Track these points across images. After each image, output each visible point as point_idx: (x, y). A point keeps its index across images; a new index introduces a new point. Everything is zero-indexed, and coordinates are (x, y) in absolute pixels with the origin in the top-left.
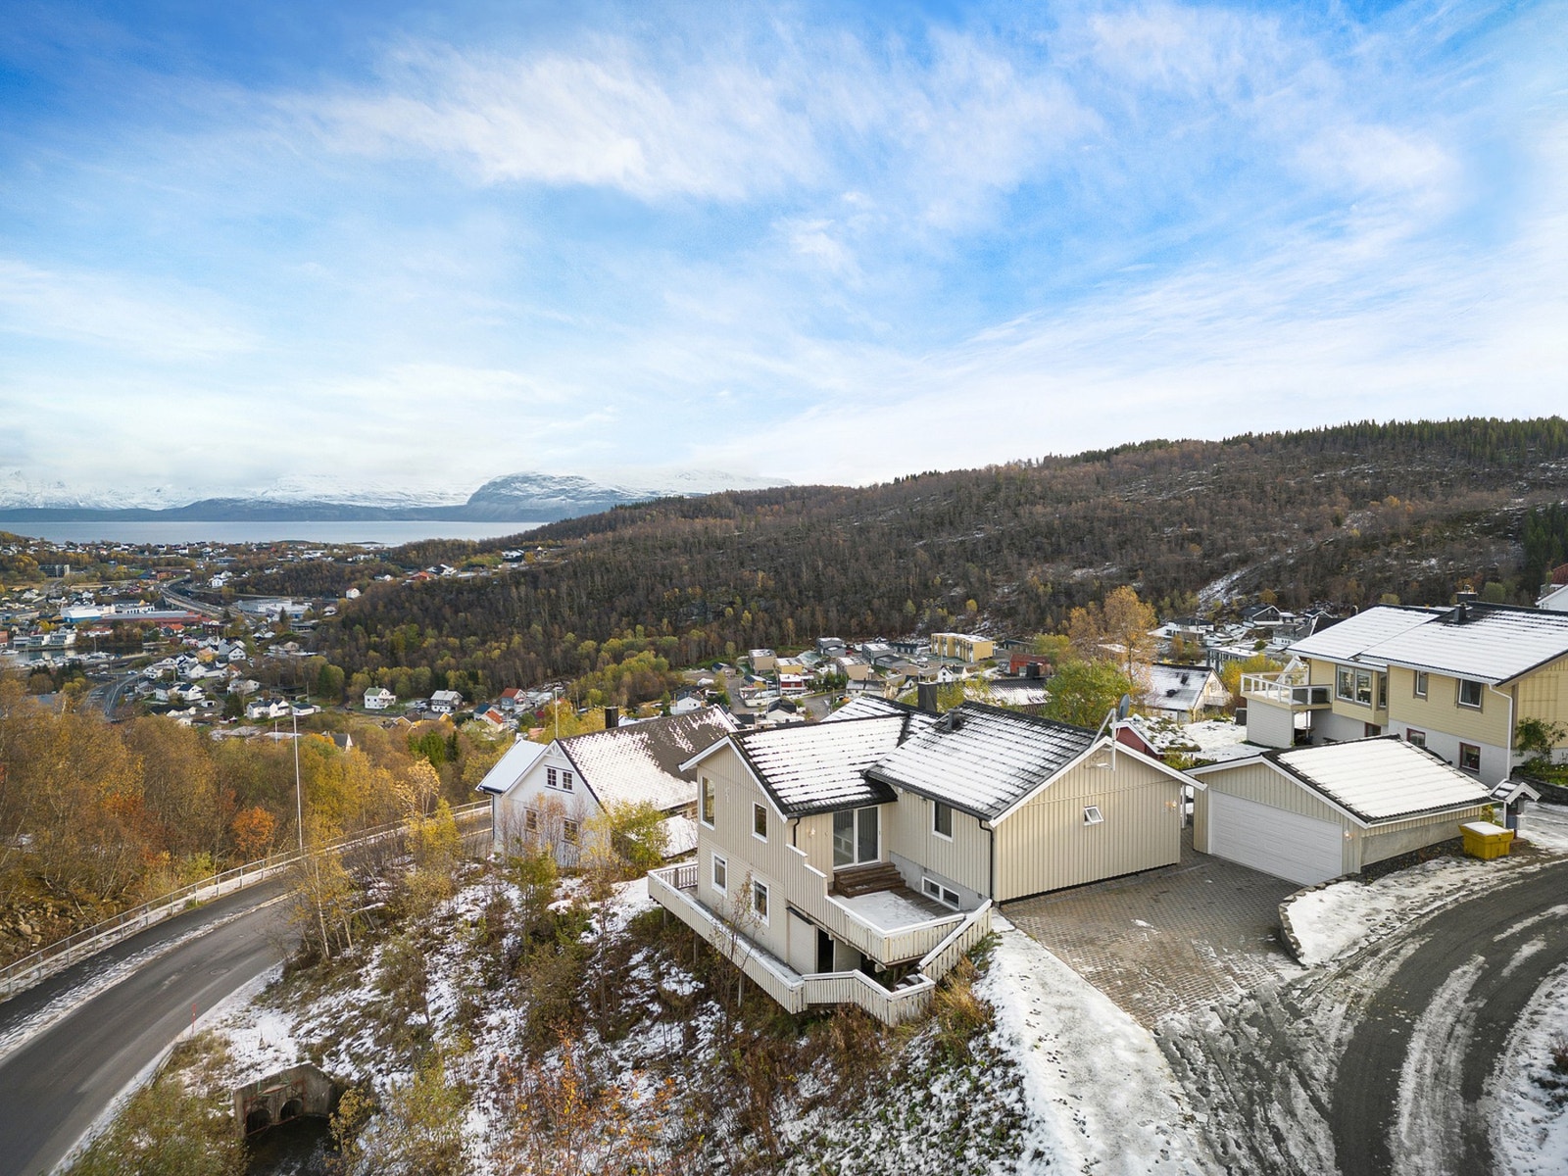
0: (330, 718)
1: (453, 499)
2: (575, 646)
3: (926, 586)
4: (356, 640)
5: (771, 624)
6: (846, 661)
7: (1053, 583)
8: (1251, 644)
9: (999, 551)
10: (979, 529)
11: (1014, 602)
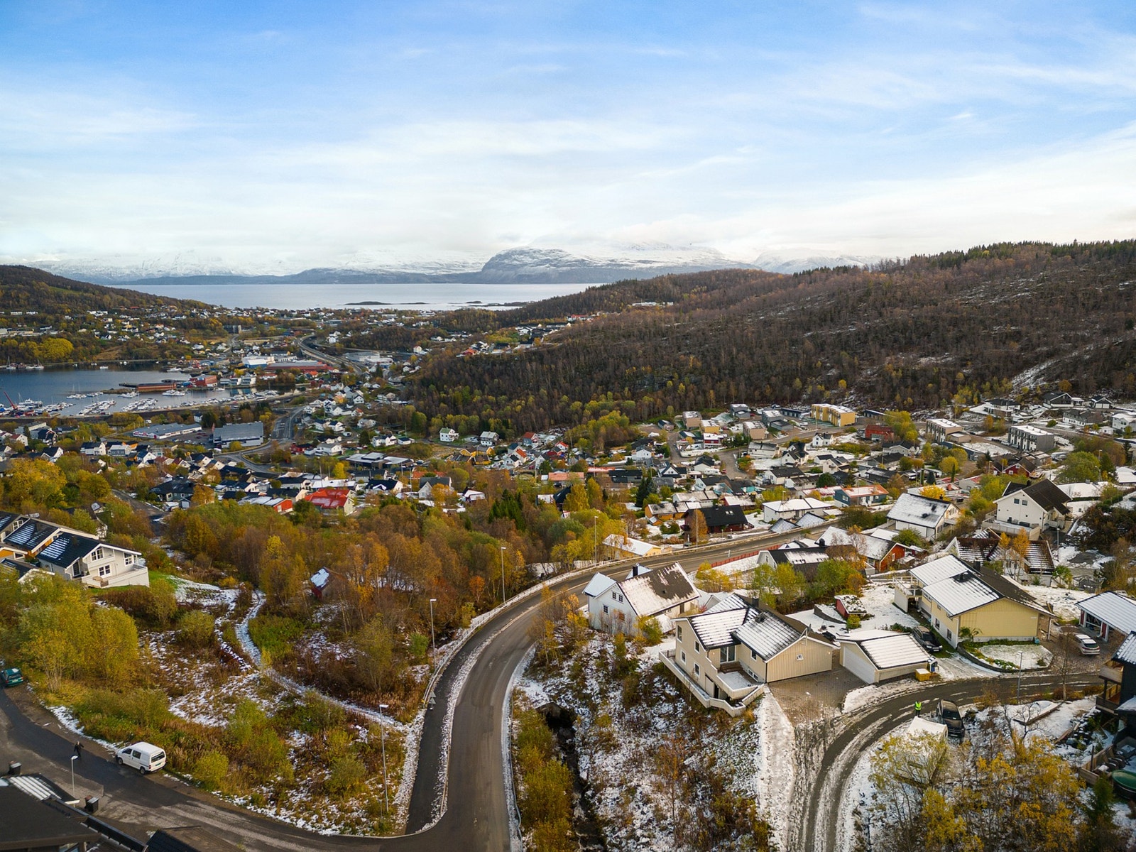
0: (421, 448)
1: (472, 267)
2: (568, 405)
3: (810, 368)
4: (431, 395)
5: (699, 394)
6: (750, 425)
7: (903, 369)
8: (1045, 422)
9: (865, 342)
10: (853, 324)
11: (873, 382)
